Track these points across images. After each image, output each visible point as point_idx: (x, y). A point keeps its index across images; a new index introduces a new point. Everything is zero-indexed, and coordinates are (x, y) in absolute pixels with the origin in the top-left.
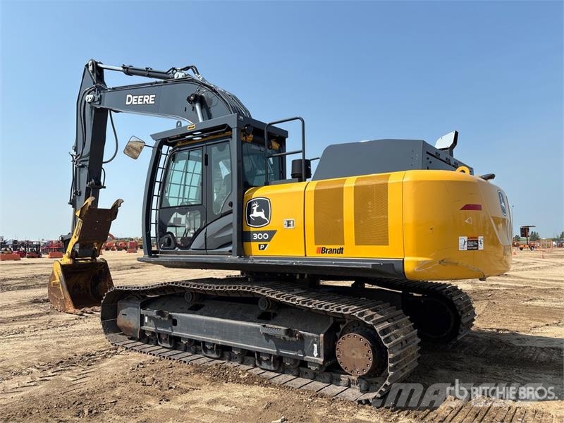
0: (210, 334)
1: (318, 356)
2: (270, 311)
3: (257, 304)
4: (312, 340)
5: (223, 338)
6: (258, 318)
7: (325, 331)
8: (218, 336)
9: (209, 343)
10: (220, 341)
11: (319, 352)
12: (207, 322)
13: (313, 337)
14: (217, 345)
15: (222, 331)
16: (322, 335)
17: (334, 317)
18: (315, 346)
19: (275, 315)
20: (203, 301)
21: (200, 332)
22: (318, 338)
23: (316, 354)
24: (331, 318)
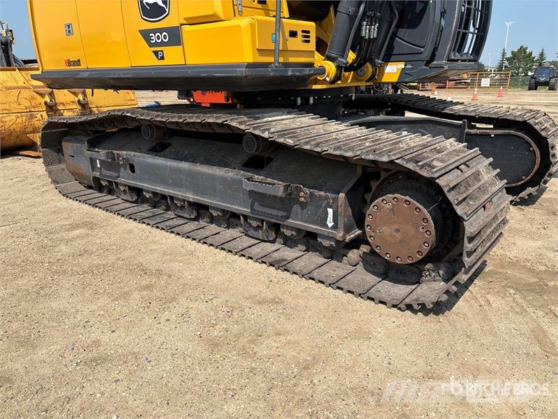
0: (178, 185)
1: (335, 227)
2: (262, 154)
3: (242, 143)
4: (326, 202)
5: (196, 192)
6: (244, 166)
7: (347, 189)
8: (188, 189)
9: (178, 199)
10: (191, 197)
11: (335, 219)
12: (172, 169)
13: (327, 198)
14: (189, 203)
15: (193, 182)
16: (342, 195)
17: (364, 167)
18: (330, 211)
19: (270, 160)
20: (170, 138)
21: (164, 182)
22: (335, 200)
23: (330, 224)
24: (358, 167)
